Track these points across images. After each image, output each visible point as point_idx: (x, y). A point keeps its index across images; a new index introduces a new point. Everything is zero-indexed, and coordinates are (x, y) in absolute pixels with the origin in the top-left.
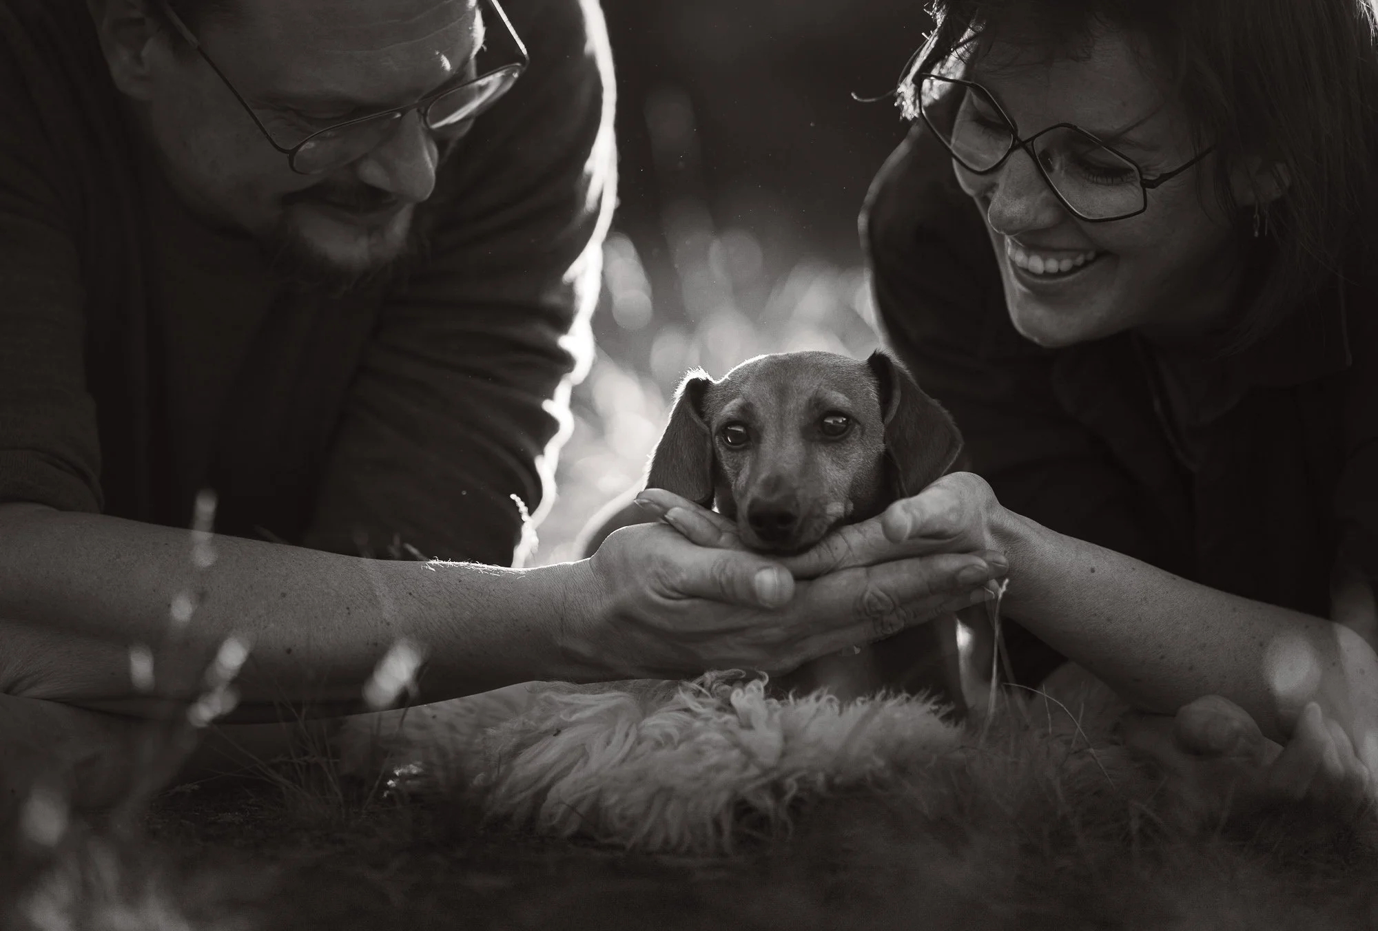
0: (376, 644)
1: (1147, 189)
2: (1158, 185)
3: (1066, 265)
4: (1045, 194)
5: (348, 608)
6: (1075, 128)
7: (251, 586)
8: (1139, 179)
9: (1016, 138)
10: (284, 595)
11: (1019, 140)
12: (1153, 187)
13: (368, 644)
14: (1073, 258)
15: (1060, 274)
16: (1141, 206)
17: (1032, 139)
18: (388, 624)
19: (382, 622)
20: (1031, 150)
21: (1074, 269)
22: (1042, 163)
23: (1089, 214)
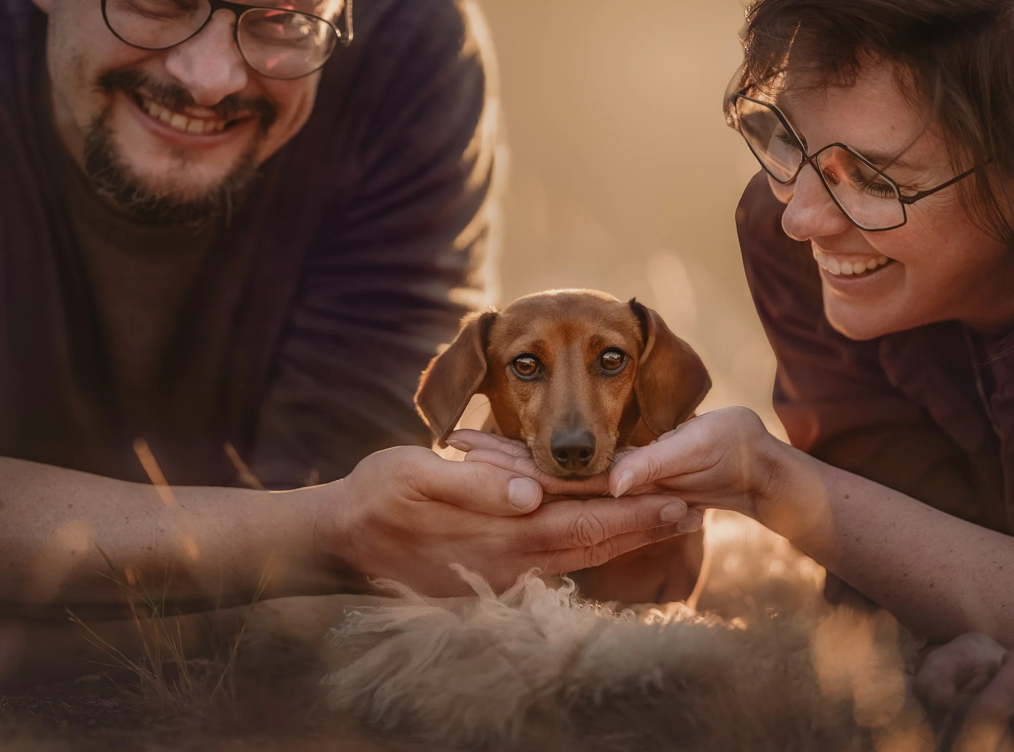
0: (150, 549)
1: (905, 205)
2: (913, 202)
3: (859, 268)
4: (831, 204)
5: (127, 518)
6: (844, 147)
7: (42, 498)
8: (897, 195)
9: (804, 155)
10: (71, 506)
11: (807, 157)
12: (909, 203)
13: (143, 548)
14: (866, 262)
15: (854, 275)
16: (903, 221)
17: (817, 155)
18: (162, 531)
19: (156, 530)
20: (817, 166)
21: (868, 272)
22: (827, 178)
23: (866, 224)
